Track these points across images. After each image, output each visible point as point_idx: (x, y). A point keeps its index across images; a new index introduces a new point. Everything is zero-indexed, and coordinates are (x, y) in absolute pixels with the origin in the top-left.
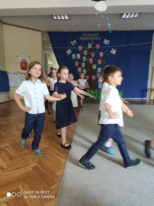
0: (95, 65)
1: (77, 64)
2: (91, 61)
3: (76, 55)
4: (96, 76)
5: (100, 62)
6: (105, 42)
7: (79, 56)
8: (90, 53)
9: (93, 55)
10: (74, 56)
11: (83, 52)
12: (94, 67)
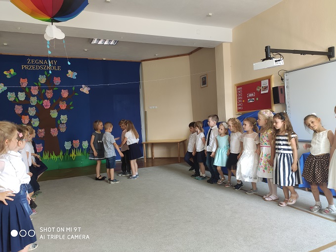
0: (55, 111)
1: (19, 110)
2: (47, 104)
3: (17, 95)
4: (59, 130)
5: (63, 106)
6: (69, 75)
7: (22, 96)
8: (43, 91)
9: (49, 94)
10: (11, 96)
11: (30, 89)
12: (54, 114)
